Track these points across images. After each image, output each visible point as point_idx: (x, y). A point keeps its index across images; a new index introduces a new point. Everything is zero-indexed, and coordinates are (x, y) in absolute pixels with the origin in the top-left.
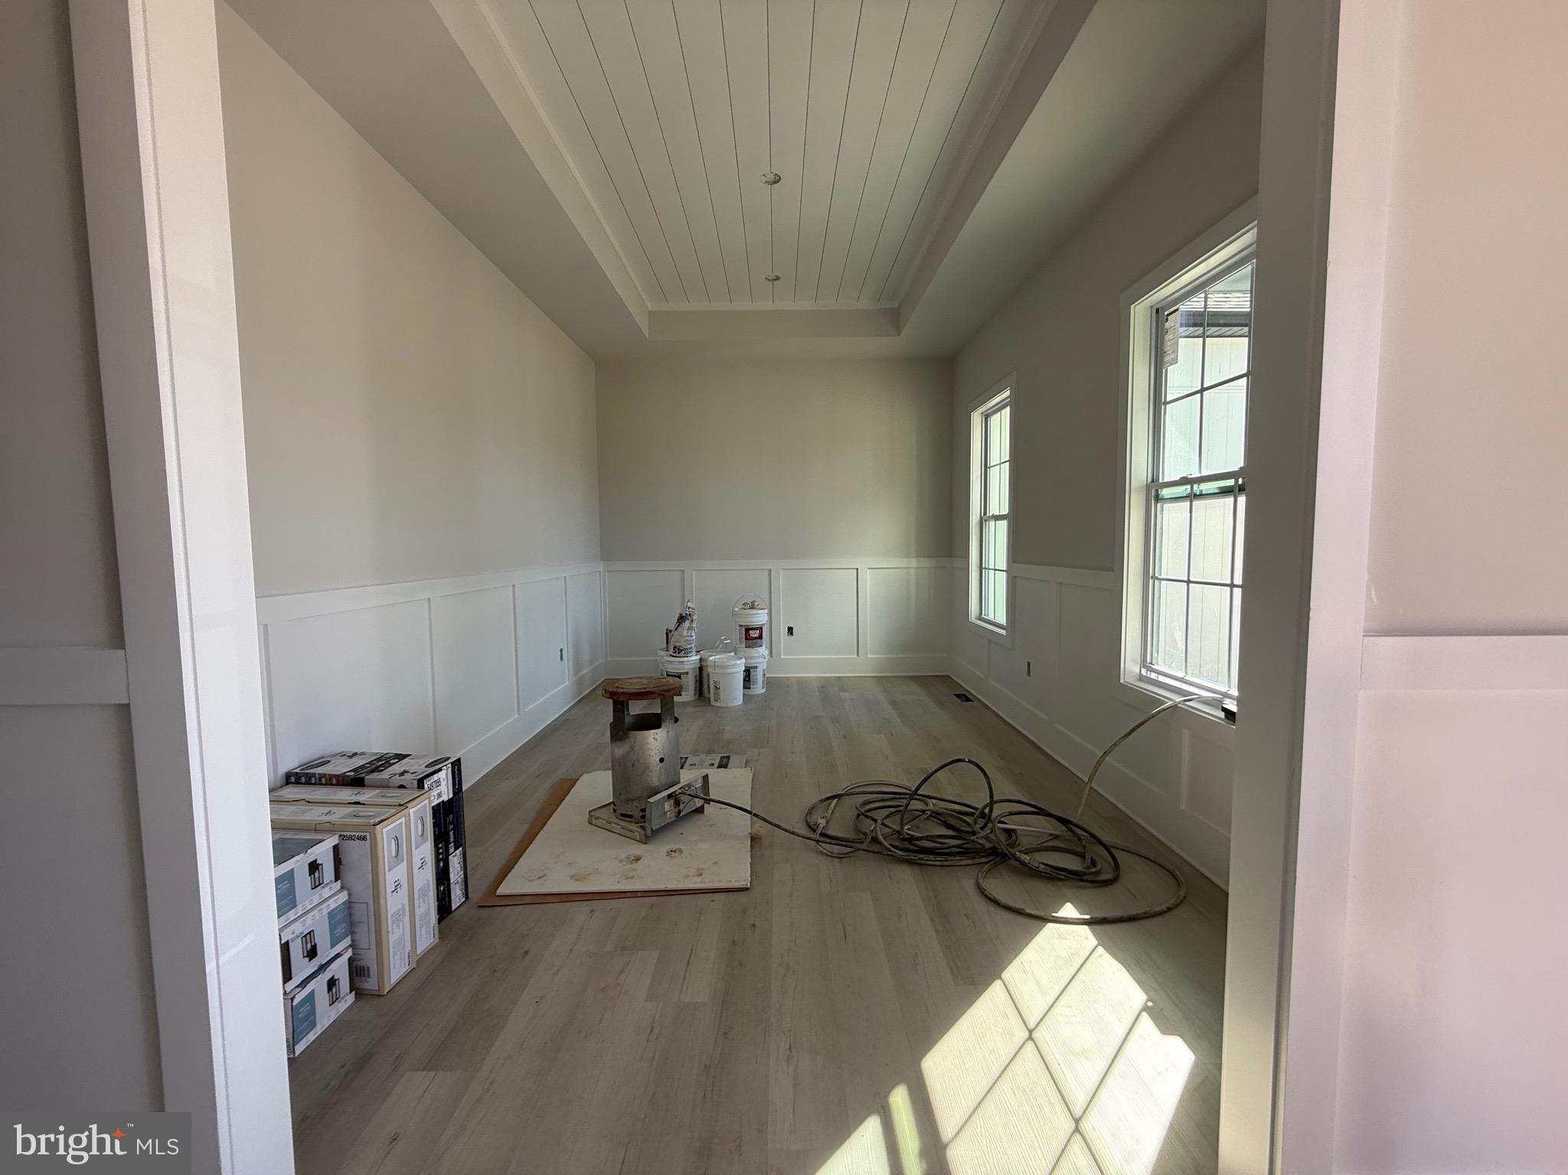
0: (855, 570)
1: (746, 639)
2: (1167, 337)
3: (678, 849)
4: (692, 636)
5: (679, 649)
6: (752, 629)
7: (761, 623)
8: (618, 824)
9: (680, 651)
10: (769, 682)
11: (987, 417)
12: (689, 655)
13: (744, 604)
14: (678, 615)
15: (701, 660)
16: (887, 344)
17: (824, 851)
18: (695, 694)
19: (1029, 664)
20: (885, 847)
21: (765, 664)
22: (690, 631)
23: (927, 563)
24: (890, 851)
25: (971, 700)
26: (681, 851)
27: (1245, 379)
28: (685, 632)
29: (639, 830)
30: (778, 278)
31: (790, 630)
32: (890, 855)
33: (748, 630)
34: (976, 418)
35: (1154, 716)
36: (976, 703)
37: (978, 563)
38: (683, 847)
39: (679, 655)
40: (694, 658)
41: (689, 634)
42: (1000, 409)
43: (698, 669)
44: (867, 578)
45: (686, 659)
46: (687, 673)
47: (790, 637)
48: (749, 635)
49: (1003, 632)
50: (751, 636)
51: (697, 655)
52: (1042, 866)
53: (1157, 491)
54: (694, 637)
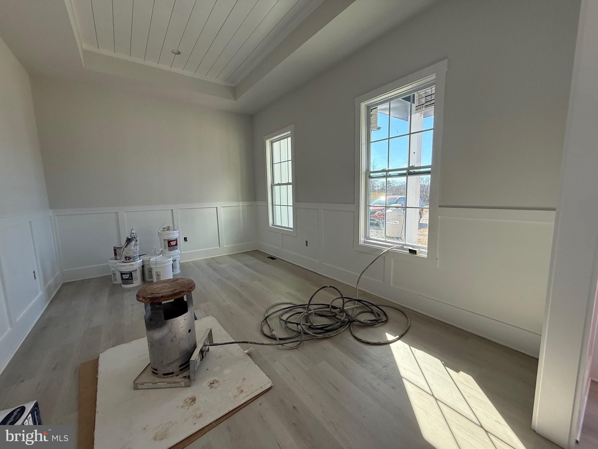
0: (216, 208)
1: (169, 246)
2: (371, 118)
3: (214, 381)
4: (137, 249)
5: (129, 258)
6: (172, 241)
7: (176, 237)
8: (162, 382)
9: (130, 259)
10: (182, 266)
11: (272, 143)
12: (136, 260)
13: (163, 228)
14: (126, 239)
15: (143, 261)
16: (228, 103)
17: (288, 348)
18: (141, 281)
19: (307, 242)
20: (312, 335)
21: (179, 258)
22: (136, 246)
23: (246, 203)
24: (316, 336)
25: (276, 259)
26: (217, 381)
27: (432, 130)
28: (133, 247)
29: (183, 380)
30: (179, 53)
31: (185, 239)
32: (317, 338)
33: (169, 242)
34: (268, 143)
35: (381, 255)
36: (278, 259)
37: (271, 203)
38: (217, 379)
39: (129, 261)
40: (139, 261)
41: (135, 248)
42: (287, 138)
43: (141, 267)
44: (222, 212)
45: (135, 263)
46: (136, 270)
47: (186, 243)
48: (170, 244)
49: (292, 230)
50: (171, 244)
51: (140, 259)
52: (369, 321)
53: (369, 174)
54: (138, 250)
